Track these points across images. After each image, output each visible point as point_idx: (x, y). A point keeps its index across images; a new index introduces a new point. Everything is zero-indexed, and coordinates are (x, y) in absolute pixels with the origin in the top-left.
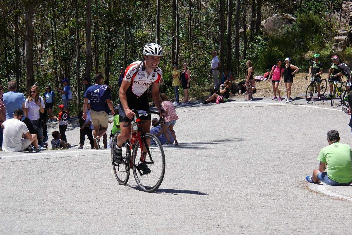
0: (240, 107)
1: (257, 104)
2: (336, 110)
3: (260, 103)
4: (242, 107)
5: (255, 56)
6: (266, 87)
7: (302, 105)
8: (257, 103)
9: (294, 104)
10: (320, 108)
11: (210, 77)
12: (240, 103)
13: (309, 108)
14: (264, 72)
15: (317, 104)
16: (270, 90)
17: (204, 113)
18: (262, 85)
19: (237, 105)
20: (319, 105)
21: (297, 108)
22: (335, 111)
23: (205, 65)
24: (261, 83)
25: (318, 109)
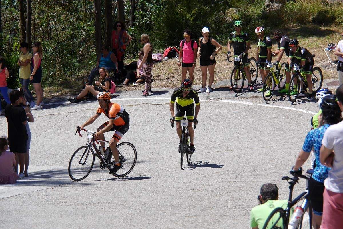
0: (130, 105)
1: (155, 100)
2: (274, 106)
3: (160, 98)
4: (132, 105)
5: (148, 21)
6: (168, 72)
7: (223, 101)
8: (155, 98)
9: (211, 99)
10: (251, 104)
11: (81, 55)
12: (129, 99)
13: (234, 104)
14: (164, 47)
15: (246, 98)
16: (173, 77)
17: (74, 117)
18: (161, 68)
19: (125, 102)
20: (249, 100)
21: (216, 105)
22: (274, 109)
23: (73, 37)
24: (160, 65)
25: (247, 106)
